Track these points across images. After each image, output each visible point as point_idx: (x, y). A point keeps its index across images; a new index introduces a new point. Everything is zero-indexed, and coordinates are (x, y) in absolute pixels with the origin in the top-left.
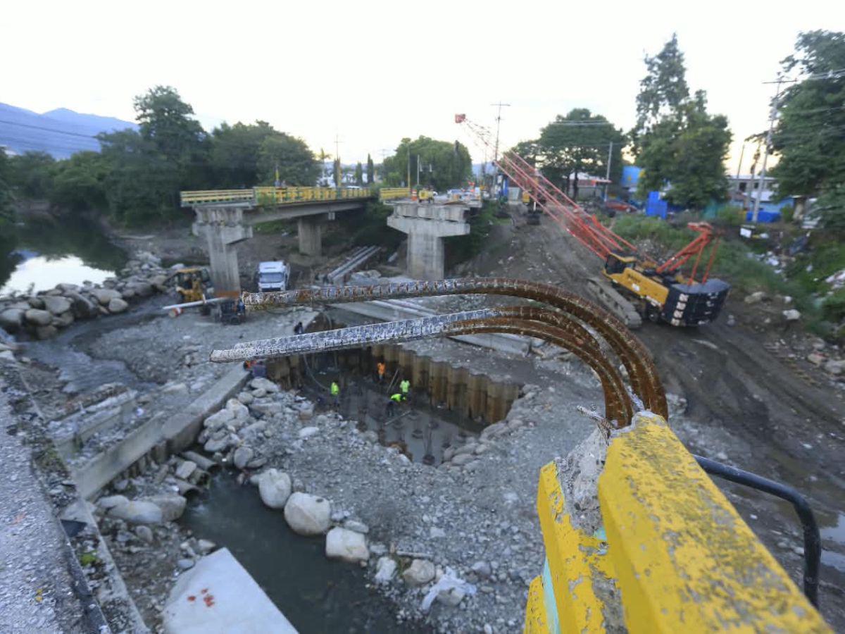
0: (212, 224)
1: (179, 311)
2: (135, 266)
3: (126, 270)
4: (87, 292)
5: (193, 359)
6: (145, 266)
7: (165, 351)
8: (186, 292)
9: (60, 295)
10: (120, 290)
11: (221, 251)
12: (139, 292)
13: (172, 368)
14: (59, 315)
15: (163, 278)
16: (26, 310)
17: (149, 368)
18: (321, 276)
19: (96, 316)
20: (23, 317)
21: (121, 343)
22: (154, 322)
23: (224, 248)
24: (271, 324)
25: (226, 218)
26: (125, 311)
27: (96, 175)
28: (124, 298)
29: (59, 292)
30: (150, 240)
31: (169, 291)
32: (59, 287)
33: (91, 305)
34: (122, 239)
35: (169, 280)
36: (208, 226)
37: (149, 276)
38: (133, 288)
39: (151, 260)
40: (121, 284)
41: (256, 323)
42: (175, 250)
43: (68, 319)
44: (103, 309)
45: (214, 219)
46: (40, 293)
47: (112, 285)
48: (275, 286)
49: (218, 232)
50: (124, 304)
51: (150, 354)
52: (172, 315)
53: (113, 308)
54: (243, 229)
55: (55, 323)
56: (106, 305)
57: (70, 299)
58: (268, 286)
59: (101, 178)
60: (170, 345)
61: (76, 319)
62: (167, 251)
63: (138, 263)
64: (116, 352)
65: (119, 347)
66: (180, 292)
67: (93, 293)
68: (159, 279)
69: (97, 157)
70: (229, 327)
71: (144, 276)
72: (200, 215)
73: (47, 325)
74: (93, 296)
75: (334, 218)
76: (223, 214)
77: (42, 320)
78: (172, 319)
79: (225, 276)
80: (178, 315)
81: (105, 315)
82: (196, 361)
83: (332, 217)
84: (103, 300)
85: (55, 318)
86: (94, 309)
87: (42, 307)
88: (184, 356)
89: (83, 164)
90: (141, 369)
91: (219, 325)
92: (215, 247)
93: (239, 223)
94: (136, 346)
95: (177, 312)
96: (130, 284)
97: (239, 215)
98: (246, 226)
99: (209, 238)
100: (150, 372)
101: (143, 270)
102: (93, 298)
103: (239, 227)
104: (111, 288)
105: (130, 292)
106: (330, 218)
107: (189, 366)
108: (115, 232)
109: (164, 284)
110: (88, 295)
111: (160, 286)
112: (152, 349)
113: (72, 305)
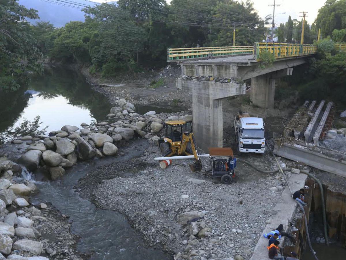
0: (198, 79)
1: (169, 162)
2: (118, 111)
3: (111, 115)
4: (86, 135)
5: (200, 228)
6: (125, 112)
7: (166, 212)
8: (173, 143)
9: (67, 136)
10: (110, 134)
11: (208, 105)
12: (125, 137)
13: (177, 235)
14: (66, 156)
15: (142, 123)
16: (42, 152)
17: (153, 230)
18: (297, 133)
19: (93, 157)
20: (41, 157)
21: (122, 194)
22: (146, 172)
23: (211, 103)
24: (263, 186)
25: (215, 74)
26: (114, 155)
27: (82, 38)
28: (114, 142)
29: (66, 134)
30: (122, 88)
31: (146, 136)
32: (64, 129)
33: (91, 149)
34: (101, 86)
35: (146, 126)
36: (195, 81)
37: (131, 122)
38: (121, 133)
39: (128, 106)
40: (111, 129)
41: (248, 184)
42: (143, 98)
43: (72, 161)
44: (98, 152)
45: (201, 75)
46: (51, 134)
47: (104, 129)
48: (255, 142)
49: (207, 87)
50: (115, 148)
51: (152, 212)
52: (162, 165)
53: (106, 151)
54: (238, 86)
55: (63, 164)
56: (101, 147)
57: (74, 142)
58: (249, 142)
59: (86, 40)
60: (171, 205)
61: (79, 160)
62: (137, 98)
63: (120, 109)
64: (118, 203)
65: (120, 198)
66: (168, 143)
67: (90, 137)
68: (138, 125)
69: (82, 25)
70: (222, 186)
71: (127, 122)
72: (184, 70)
73: (58, 166)
74: (90, 139)
75: (291, 74)
76: (212, 69)
77: (54, 161)
78: (163, 170)
79: (208, 130)
80: (168, 166)
81: (100, 158)
82: (205, 232)
83: (290, 72)
84: (98, 143)
85: (64, 159)
86: (92, 151)
87: (54, 148)
88: (189, 223)
89: (73, 31)
90: (144, 230)
91: (210, 182)
92: (200, 101)
93: (233, 79)
94: (136, 200)
95: (167, 164)
96: (118, 129)
97: (233, 71)
98: (240, 83)
99: (194, 93)
100: (155, 236)
101: (124, 115)
102: (91, 142)
103: (233, 83)
104: (104, 132)
105: (118, 137)
106: (288, 74)
107: (197, 236)
108: (94, 80)
109: (142, 130)
110: (88, 138)
111: (140, 132)
112: (153, 206)
113: (76, 148)
